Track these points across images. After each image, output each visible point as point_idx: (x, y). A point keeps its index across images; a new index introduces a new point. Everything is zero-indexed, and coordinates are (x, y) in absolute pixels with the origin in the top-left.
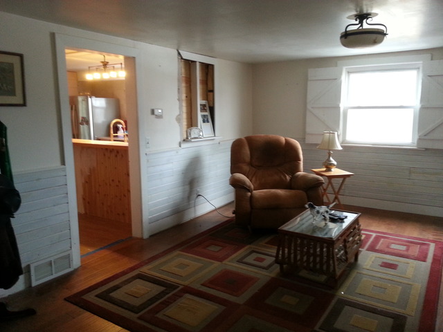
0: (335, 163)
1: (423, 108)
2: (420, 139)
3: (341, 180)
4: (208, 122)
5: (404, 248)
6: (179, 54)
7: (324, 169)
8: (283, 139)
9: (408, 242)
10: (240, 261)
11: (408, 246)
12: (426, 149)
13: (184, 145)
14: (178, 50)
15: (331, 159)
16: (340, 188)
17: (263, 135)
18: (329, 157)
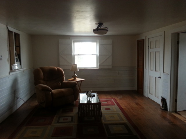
0: (77, 76)
1: (99, 55)
2: (99, 66)
3: (81, 82)
4: (18, 61)
5: (106, 103)
6: (7, 28)
7: (73, 79)
8: (56, 68)
9: (107, 100)
10: (58, 122)
11: (107, 102)
12: (102, 69)
13: (11, 74)
14: (7, 26)
15: (76, 75)
16: (80, 86)
17: (47, 66)
18: (75, 74)
